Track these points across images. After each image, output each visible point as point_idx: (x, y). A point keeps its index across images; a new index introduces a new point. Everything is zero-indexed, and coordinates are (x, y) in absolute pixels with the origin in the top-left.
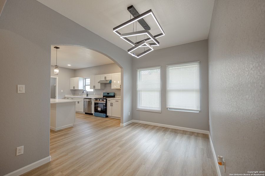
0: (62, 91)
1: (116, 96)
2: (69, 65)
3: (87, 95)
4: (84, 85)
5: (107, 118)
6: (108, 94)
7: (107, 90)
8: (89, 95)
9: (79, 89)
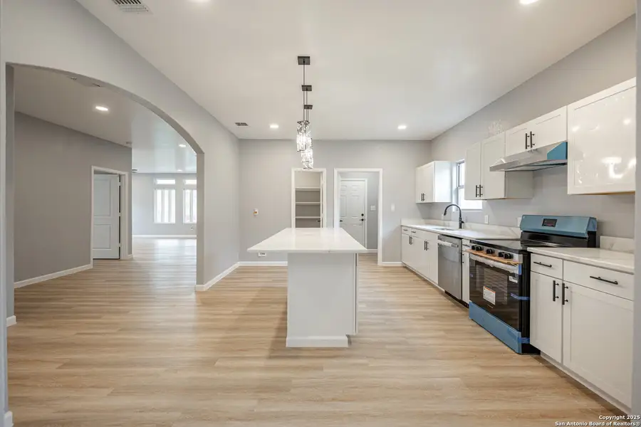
0: (393, 208)
1: (603, 240)
2: (402, 127)
3: (461, 223)
4: (455, 187)
5: (528, 357)
6: (550, 222)
7: (545, 204)
8: (466, 225)
9: (436, 200)
